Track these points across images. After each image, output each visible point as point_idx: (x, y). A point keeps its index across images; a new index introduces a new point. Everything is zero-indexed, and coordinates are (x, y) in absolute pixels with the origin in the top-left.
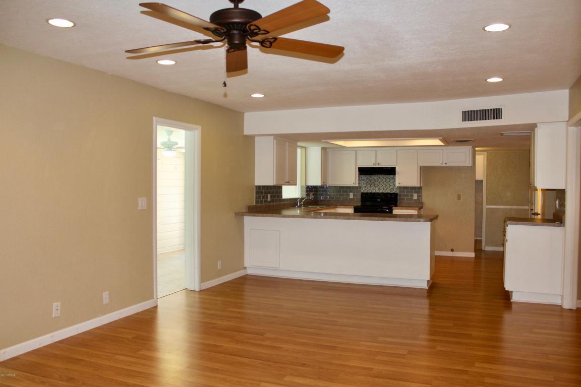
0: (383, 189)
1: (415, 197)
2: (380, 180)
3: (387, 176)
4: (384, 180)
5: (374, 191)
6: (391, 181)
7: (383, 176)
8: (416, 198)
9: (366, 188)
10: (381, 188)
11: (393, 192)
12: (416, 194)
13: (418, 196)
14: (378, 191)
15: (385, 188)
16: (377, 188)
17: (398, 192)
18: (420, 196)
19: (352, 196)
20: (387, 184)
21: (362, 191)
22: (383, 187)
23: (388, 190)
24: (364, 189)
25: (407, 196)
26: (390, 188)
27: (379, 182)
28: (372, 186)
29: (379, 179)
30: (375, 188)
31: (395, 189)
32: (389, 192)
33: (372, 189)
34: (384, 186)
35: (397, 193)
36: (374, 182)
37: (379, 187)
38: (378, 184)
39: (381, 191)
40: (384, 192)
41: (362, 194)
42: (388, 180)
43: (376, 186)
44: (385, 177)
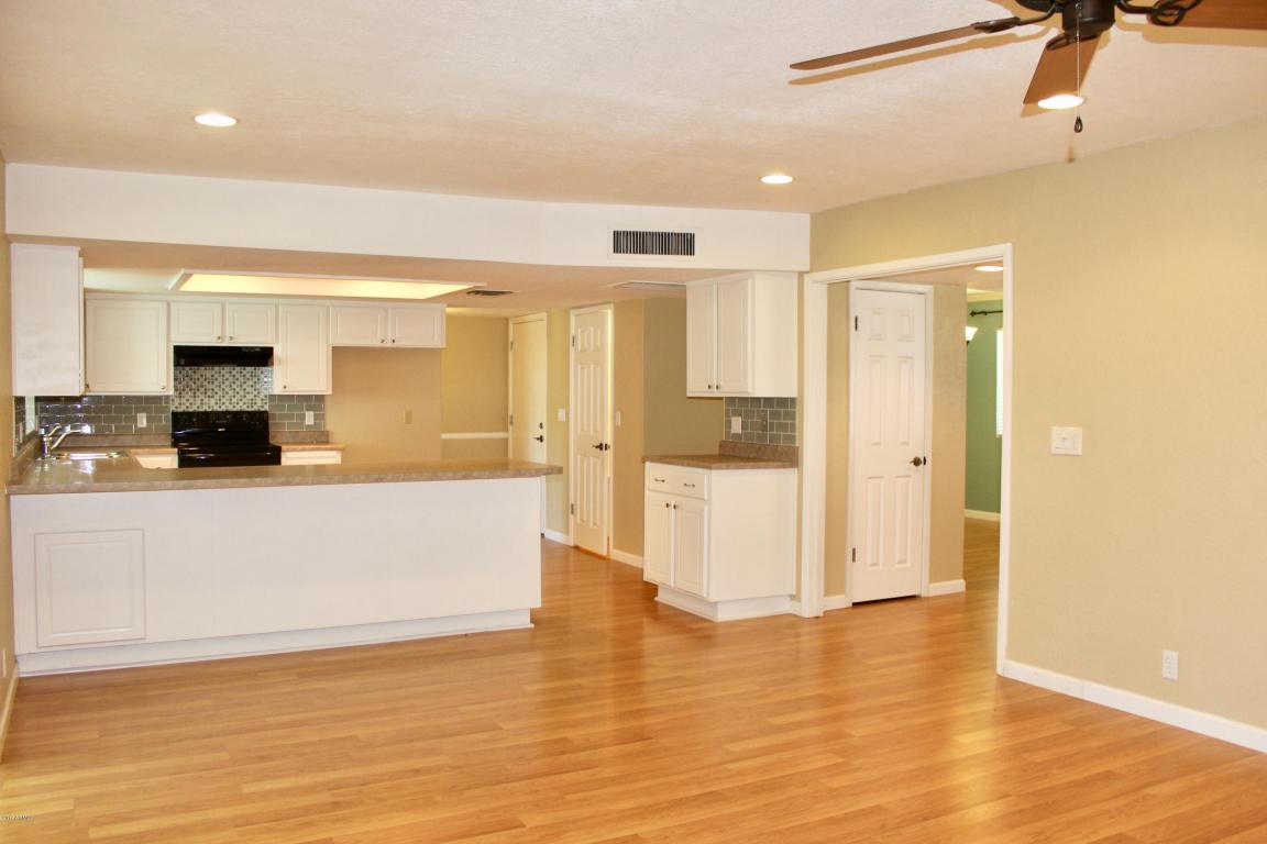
0: (227, 403)
1: (309, 418)
2: (220, 379)
3: (238, 369)
4: (231, 379)
5: (205, 408)
6: (250, 383)
7: (227, 369)
8: (312, 423)
9: (183, 400)
10: (223, 400)
11: (255, 408)
12: (312, 413)
13: (316, 417)
14: (216, 408)
15: (234, 400)
16: (213, 401)
17: (266, 408)
18: (319, 417)
19: (145, 421)
20: (238, 389)
21: (173, 408)
22: (227, 397)
23: (241, 403)
24: (177, 402)
25: (291, 417)
26: (245, 400)
27: (216, 383)
28: (198, 393)
29: (216, 376)
30: (206, 400)
31: (259, 402)
32: (245, 408)
33: (198, 402)
34: (231, 393)
35: (266, 412)
36: (205, 383)
37: (217, 397)
38: (216, 390)
39: (224, 408)
40: (231, 408)
41: (175, 415)
42: (241, 379)
43: (209, 393)
44: (234, 372)
